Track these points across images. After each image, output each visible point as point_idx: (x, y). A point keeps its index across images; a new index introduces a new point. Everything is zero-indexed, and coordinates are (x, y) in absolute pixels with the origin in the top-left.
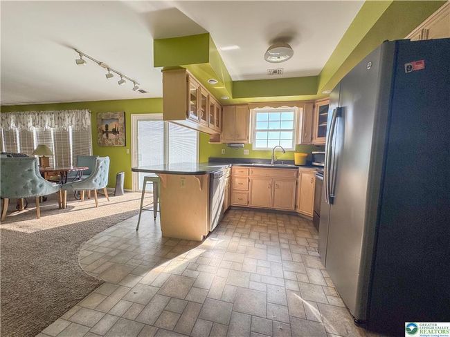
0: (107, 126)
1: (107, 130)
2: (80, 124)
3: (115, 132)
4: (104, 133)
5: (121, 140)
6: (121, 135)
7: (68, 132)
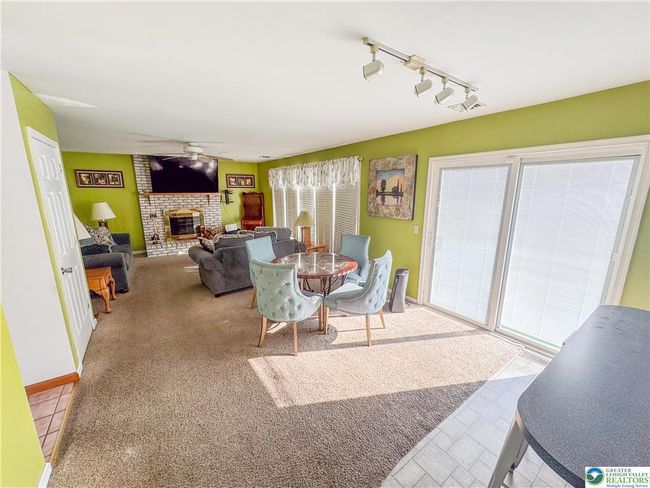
0: (384, 183)
1: (383, 189)
2: (346, 180)
3: (396, 193)
4: (378, 194)
5: (406, 209)
6: (406, 199)
7: (332, 192)
